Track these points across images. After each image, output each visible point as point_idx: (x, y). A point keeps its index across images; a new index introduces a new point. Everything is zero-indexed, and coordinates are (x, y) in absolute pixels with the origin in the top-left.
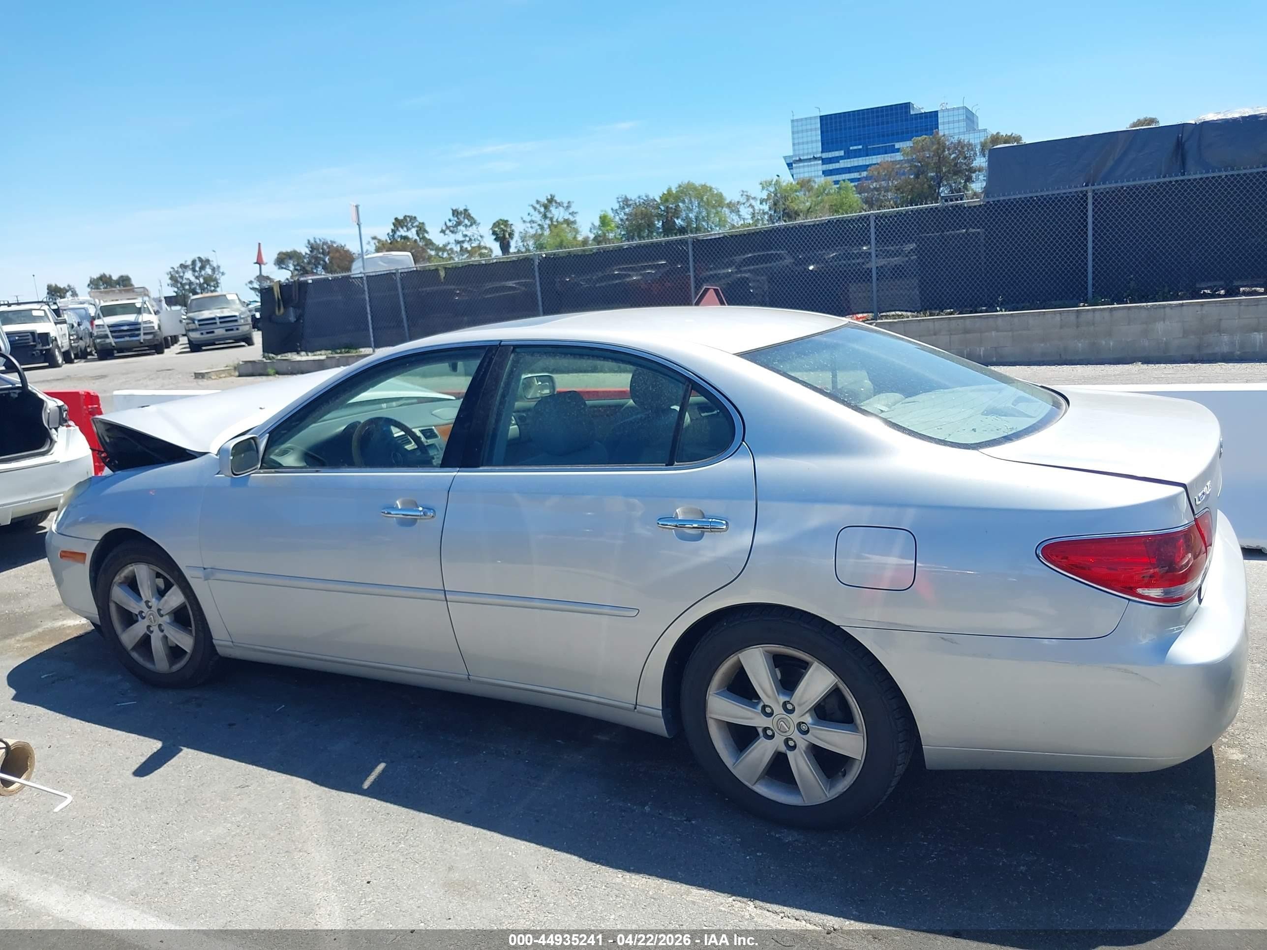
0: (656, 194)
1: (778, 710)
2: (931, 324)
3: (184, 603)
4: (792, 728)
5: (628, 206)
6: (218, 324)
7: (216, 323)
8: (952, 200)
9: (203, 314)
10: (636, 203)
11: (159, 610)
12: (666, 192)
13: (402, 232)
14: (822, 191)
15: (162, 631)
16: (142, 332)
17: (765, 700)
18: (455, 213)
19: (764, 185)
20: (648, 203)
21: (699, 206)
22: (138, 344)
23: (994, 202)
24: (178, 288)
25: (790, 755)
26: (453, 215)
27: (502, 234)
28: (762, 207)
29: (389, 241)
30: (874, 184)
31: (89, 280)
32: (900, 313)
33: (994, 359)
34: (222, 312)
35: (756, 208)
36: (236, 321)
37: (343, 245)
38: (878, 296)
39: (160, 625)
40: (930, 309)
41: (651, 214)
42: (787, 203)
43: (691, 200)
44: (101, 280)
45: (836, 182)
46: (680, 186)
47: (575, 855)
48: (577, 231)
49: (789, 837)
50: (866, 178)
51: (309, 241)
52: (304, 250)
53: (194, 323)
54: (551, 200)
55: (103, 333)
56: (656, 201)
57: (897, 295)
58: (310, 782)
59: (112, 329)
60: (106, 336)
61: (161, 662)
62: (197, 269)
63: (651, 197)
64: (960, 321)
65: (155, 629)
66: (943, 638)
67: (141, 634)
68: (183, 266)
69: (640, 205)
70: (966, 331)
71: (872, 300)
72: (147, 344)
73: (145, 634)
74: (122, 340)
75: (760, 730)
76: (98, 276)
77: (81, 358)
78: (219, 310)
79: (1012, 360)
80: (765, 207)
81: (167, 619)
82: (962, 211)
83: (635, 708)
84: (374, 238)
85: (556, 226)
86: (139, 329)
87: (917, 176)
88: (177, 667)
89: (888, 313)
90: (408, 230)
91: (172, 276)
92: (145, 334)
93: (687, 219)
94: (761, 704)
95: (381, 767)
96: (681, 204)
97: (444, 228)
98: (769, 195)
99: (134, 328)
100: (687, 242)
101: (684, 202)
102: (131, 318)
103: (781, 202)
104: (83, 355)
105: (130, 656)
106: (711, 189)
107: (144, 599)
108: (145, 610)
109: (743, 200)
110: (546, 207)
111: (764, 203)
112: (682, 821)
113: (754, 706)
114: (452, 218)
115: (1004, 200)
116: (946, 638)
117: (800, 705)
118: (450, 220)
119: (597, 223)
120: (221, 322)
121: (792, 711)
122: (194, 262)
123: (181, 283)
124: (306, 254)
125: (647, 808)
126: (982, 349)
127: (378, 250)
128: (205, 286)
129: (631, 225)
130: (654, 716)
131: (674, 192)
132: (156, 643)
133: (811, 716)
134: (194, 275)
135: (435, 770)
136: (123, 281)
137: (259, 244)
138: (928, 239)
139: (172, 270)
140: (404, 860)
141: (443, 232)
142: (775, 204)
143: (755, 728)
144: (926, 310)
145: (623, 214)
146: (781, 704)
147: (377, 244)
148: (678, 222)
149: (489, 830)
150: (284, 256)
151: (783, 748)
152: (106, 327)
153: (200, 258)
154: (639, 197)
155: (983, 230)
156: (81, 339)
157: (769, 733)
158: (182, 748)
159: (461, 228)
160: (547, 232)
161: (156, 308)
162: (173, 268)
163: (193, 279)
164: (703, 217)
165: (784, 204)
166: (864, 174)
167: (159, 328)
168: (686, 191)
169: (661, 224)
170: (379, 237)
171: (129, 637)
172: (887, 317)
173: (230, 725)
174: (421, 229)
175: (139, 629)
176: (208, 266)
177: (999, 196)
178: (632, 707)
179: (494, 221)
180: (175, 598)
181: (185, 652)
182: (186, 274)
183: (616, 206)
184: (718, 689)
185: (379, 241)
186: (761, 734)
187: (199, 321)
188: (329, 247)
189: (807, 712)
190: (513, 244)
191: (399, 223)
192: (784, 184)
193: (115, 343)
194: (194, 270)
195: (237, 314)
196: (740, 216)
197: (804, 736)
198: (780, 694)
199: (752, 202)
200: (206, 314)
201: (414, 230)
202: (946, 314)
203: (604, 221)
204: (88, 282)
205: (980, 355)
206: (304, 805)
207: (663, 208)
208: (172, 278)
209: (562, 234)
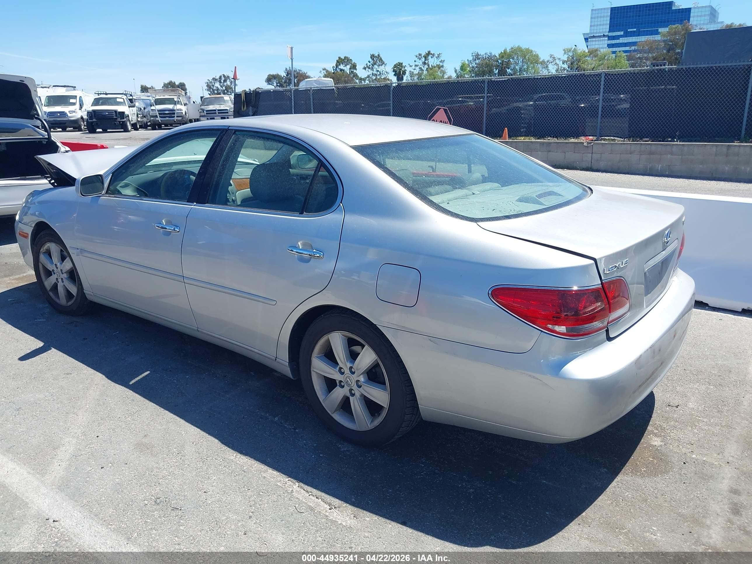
0: (496, 53)
1: (347, 371)
2: (629, 147)
3: (72, 267)
4: (353, 383)
5: (479, 59)
6: (217, 113)
7: (216, 113)
8: (657, 66)
9: (209, 107)
10: (483, 58)
11: (61, 270)
12: (503, 52)
13: (342, 67)
14: (602, 58)
15: (63, 282)
16: (176, 115)
17: (341, 365)
18: (372, 57)
19: (566, 51)
20: (490, 57)
21: (523, 62)
22: (174, 122)
23: (686, 68)
24: (211, 92)
25: (351, 399)
26: (371, 58)
27: (399, 71)
28: (564, 66)
29: (333, 71)
30: (639, 55)
31: (163, 84)
32: (612, 138)
33: (667, 173)
34: (220, 107)
35: (560, 66)
36: (227, 113)
37: (305, 72)
38: (601, 126)
39: (62, 279)
40: (633, 137)
41: (492, 65)
42: (579, 64)
43: (518, 57)
44: (170, 84)
45: (614, 52)
46: (512, 48)
47: (217, 439)
48: (444, 73)
49: (345, 447)
50: (635, 51)
51: (286, 69)
52: (283, 74)
53: (204, 112)
54: (429, 53)
55: (155, 114)
56: (496, 56)
57: (613, 126)
58: (104, 376)
59: (160, 112)
60: (156, 116)
61: (63, 300)
62: (222, 81)
63: (493, 54)
64: (647, 147)
65: (60, 280)
66: (430, 340)
67: (53, 283)
68: (214, 79)
69: (486, 58)
70: (651, 153)
71: (596, 128)
72: (178, 122)
73: (55, 282)
74: (165, 119)
75: (337, 382)
76: (168, 82)
77: (144, 128)
78: (218, 106)
79: (679, 174)
80: (566, 66)
81: (65, 276)
82: (664, 74)
83: (276, 360)
84: (324, 69)
85: (431, 69)
86: (174, 114)
87: (668, 51)
88: (70, 303)
89: (606, 138)
90: (346, 66)
91: (208, 84)
92: (177, 117)
93: (514, 69)
94: (339, 367)
95: (148, 372)
96: (511, 60)
97: (366, 67)
98: (568, 58)
99: (172, 113)
100: (484, 82)
101: (513, 58)
102: (170, 107)
103: (576, 63)
104: (144, 126)
105: (48, 293)
106: (532, 51)
107: (54, 263)
108: (55, 269)
109: (551, 60)
110: (426, 57)
111: (565, 64)
112: (291, 429)
113: (335, 367)
114: (371, 60)
115: (693, 68)
116: (431, 340)
117: (357, 370)
118: (369, 62)
119: (458, 69)
120: (219, 113)
121: (353, 373)
122: (220, 77)
123: (213, 89)
124: (284, 76)
125: (276, 419)
126: (660, 166)
127: (325, 76)
128: (226, 92)
129: (479, 71)
130: (285, 366)
131: (508, 52)
132: (60, 289)
133: (364, 377)
134: (220, 85)
135: (174, 379)
136: (181, 86)
137: (236, 67)
138: (638, 91)
139: (208, 81)
140: (125, 427)
141: (365, 68)
142: (572, 64)
143: (335, 380)
144: (630, 137)
145: (474, 63)
146: (348, 368)
147: (325, 73)
148: (509, 71)
149: (181, 418)
150: (271, 77)
151: (348, 394)
152: (157, 111)
153: (224, 75)
154: (486, 54)
155: (676, 87)
156: (145, 117)
157: (343, 384)
158: (52, 348)
159: (376, 66)
160: (425, 72)
161: (185, 102)
162: (209, 80)
163: (219, 87)
164: (524, 69)
165: (577, 64)
166: (633, 48)
167: (186, 114)
168: (517, 52)
169: (497, 71)
170: (327, 69)
171: (49, 283)
172: (605, 140)
173: (84, 339)
174: (354, 67)
175: (52, 279)
176: (228, 80)
177: (690, 64)
178: (274, 358)
179: (395, 64)
180: (67, 265)
181: (74, 296)
182: (216, 84)
183: (471, 58)
184: (319, 354)
185: (327, 71)
186: (338, 384)
187: (207, 111)
188: (297, 73)
189: (361, 375)
190: (405, 78)
191: (340, 61)
192: (579, 51)
193: (161, 120)
194: (220, 82)
195: (228, 109)
196: (548, 70)
197: (359, 389)
198: (348, 362)
199: (557, 61)
200: (211, 107)
201: (348, 67)
202: (643, 141)
203: (463, 68)
204: (163, 85)
205: (658, 169)
206: (93, 388)
207: (500, 62)
208: (208, 86)
209: (435, 74)
